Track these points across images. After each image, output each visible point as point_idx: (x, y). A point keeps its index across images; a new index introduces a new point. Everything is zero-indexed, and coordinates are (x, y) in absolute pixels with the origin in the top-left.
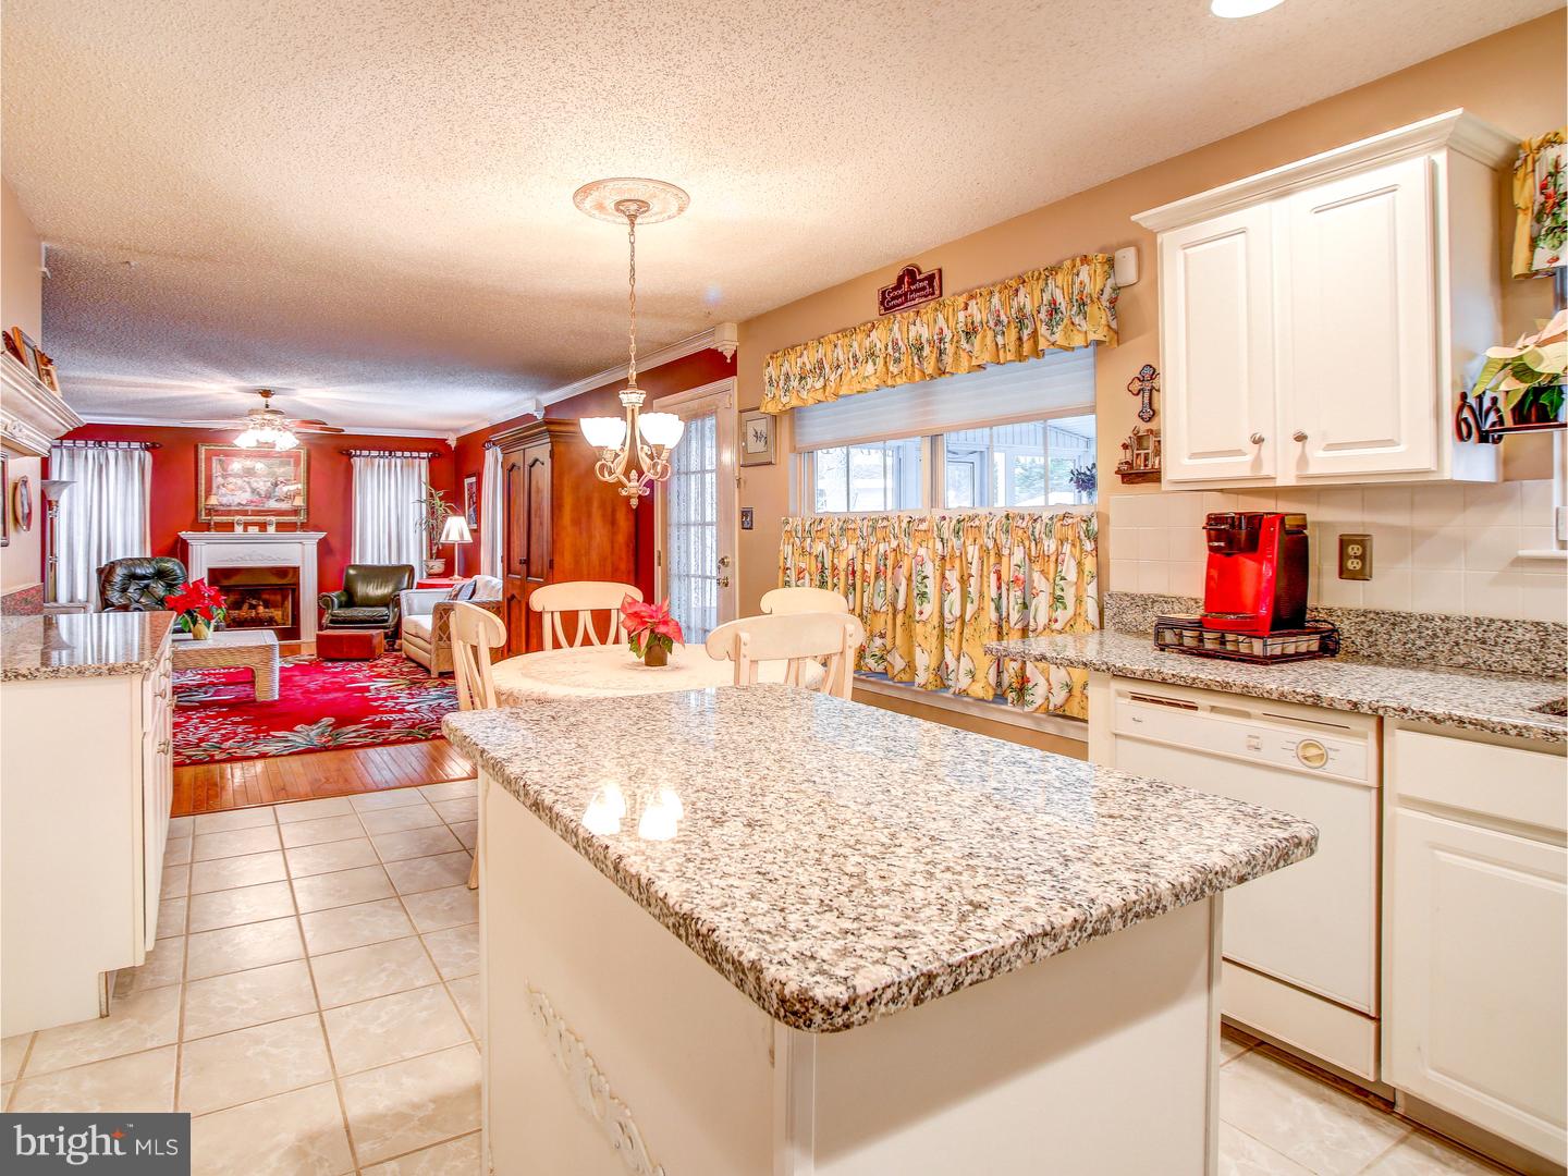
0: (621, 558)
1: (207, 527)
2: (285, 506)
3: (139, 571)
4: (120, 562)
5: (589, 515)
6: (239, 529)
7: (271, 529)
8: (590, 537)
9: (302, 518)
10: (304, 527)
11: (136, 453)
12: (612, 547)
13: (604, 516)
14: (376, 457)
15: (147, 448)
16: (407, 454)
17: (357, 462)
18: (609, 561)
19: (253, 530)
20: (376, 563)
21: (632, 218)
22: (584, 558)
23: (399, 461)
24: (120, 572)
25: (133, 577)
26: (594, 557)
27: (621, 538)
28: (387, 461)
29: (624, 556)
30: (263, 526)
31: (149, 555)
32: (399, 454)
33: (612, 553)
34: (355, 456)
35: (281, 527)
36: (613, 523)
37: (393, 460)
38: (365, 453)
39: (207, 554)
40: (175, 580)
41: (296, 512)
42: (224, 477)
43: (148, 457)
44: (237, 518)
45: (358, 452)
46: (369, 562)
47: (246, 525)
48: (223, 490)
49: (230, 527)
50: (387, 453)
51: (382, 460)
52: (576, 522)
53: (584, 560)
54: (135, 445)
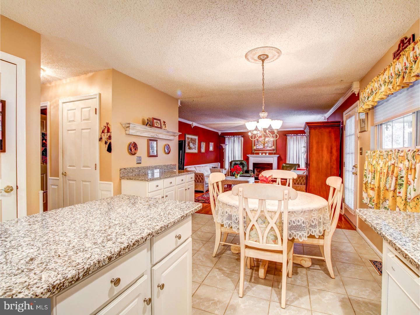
0: (334, 164)
1: (253, 154)
2: (271, 149)
3: (237, 163)
4: (233, 161)
5: (322, 150)
6: (260, 154)
7: (267, 154)
8: (323, 157)
9: (275, 152)
10: (275, 154)
11: (240, 138)
12: (331, 160)
13: (328, 151)
14: (293, 136)
15: (242, 137)
16: (301, 135)
17: (288, 137)
18: (329, 165)
19: (264, 154)
20: (293, 163)
21: (263, 61)
22: (320, 163)
23: (299, 137)
24: (233, 163)
25: (235, 164)
26: (324, 163)
27: (334, 158)
28: (296, 137)
29: (335, 163)
30: (266, 153)
31: (242, 159)
32: (299, 135)
33: (331, 162)
34: (288, 136)
35: (269, 154)
36: (331, 153)
37: (298, 136)
38: (290, 135)
39: (253, 159)
40: (244, 165)
41: (273, 150)
42: (258, 142)
43: (242, 138)
44: (260, 152)
45: (288, 135)
46: (291, 163)
47: (262, 153)
48: (257, 145)
49: (258, 154)
50: (296, 135)
51: (295, 137)
52: (318, 152)
53: (320, 164)
54: (240, 136)
